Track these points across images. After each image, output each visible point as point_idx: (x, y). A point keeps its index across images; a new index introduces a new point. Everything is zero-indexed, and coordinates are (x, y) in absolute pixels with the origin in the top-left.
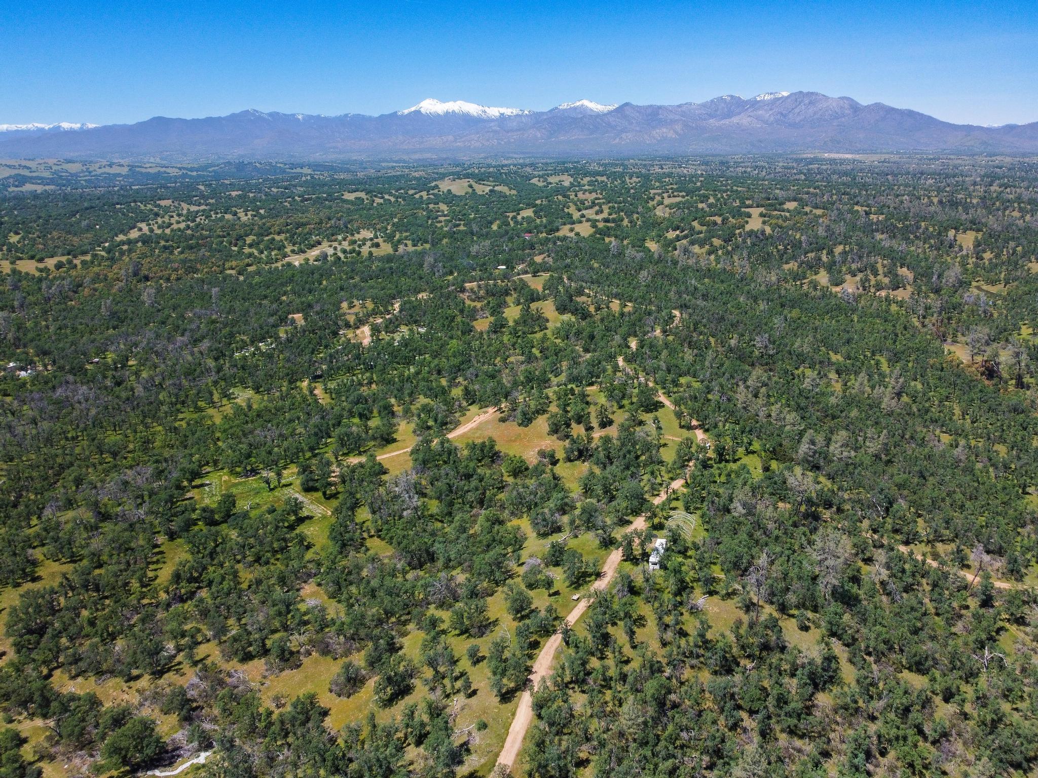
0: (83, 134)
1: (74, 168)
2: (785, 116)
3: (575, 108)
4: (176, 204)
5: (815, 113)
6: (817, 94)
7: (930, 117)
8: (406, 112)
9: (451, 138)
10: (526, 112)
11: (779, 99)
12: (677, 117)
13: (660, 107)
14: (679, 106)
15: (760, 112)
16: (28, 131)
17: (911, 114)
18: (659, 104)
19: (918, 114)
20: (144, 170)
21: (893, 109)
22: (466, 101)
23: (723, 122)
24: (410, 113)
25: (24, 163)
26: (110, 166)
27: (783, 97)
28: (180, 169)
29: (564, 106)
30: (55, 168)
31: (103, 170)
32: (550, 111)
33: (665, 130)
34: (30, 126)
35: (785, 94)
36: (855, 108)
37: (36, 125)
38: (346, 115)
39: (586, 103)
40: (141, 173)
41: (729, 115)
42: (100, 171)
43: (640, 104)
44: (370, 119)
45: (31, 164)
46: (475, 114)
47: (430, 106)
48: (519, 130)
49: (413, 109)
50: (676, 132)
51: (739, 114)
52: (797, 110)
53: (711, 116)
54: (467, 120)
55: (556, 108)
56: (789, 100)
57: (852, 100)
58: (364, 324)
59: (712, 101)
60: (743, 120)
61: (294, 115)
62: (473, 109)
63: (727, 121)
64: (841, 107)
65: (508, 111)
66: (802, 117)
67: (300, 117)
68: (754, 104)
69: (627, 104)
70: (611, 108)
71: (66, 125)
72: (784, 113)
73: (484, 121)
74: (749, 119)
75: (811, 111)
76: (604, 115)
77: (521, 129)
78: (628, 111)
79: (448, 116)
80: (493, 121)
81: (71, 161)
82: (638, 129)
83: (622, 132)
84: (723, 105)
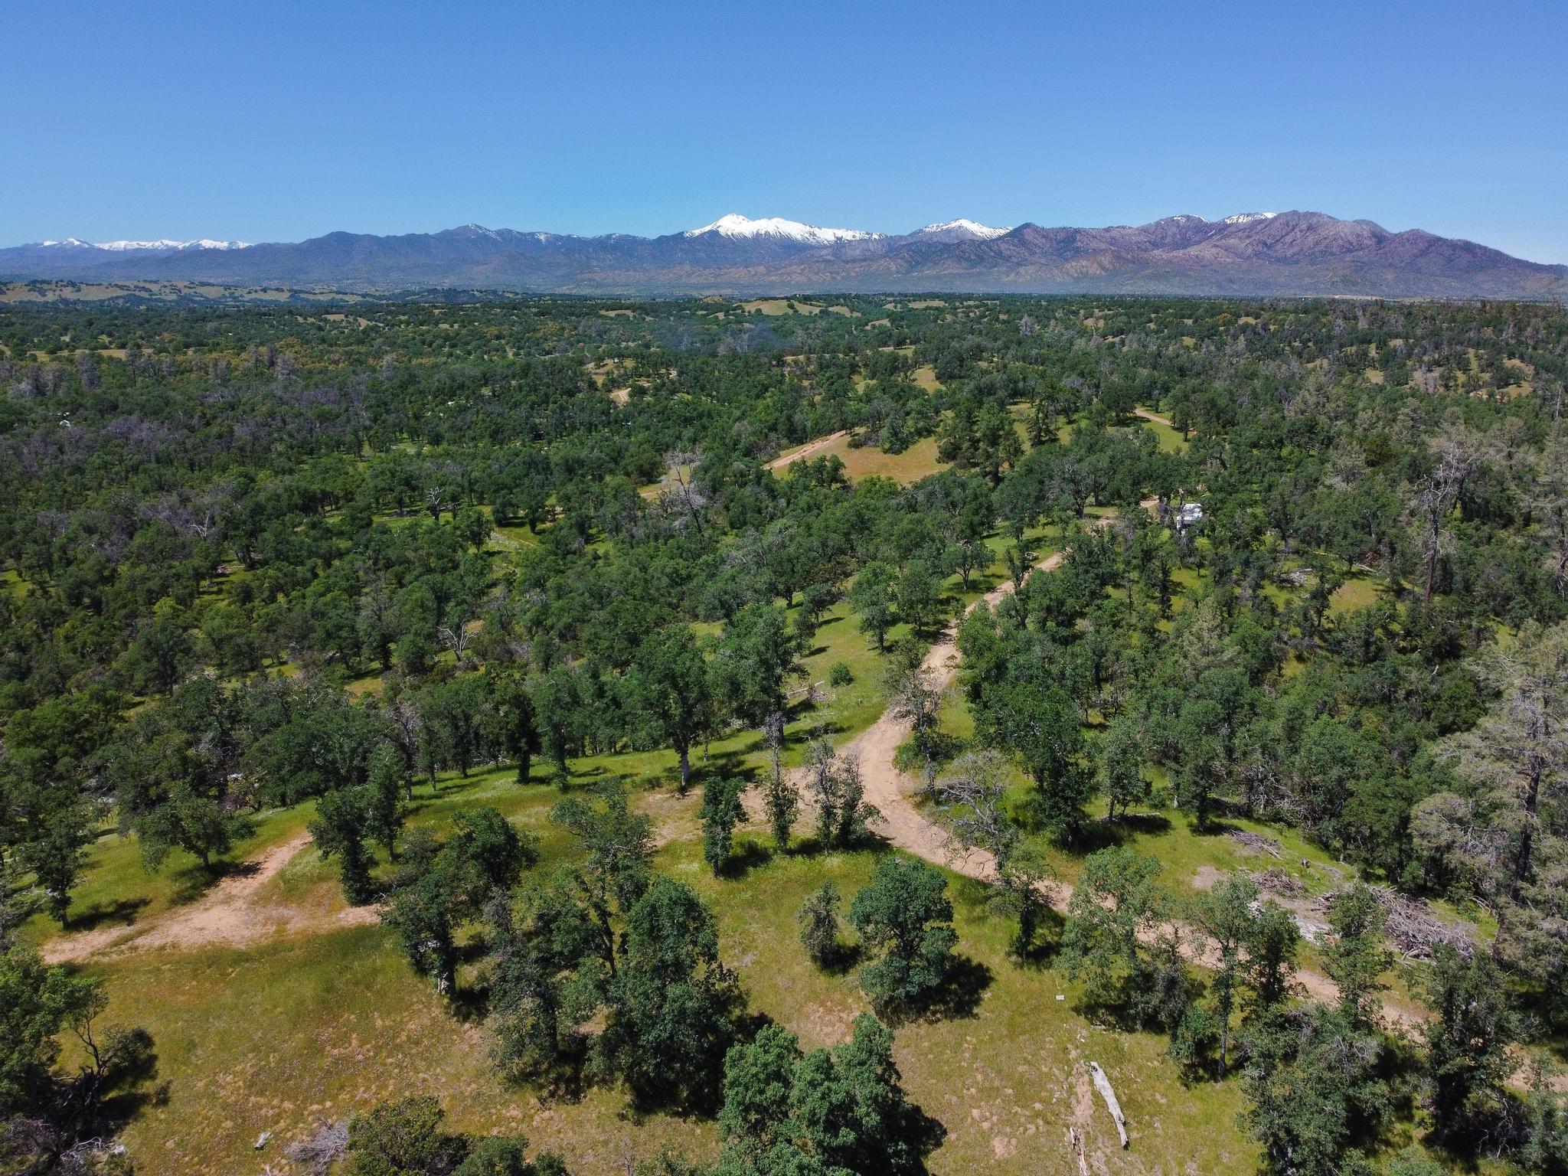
0: (233, 255)
1: (212, 293)
2: (1269, 247)
3: (949, 231)
4: (351, 319)
5: (1317, 244)
6: (1320, 215)
7: (1498, 253)
8: (697, 232)
9: (762, 269)
10: (875, 236)
11: (1261, 221)
12: (1104, 246)
13: (1077, 231)
14: (1107, 230)
15: (1232, 241)
16: (154, 250)
17: (1468, 247)
18: (1075, 226)
19: (1480, 247)
20: (311, 297)
21: (1440, 239)
22: (787, 218)
23: (1175, 253)
24: (702, 235)
25: (141, 284)
26: (265, 290)
27: (1266, 219)
28: (363, 296)
29: (933, 228)
30: (185, 291)
31: (254, 296)
32: (912, 235)
33: (1084, 263)
34: (157, 244)
35: (1270, 215)
36: (1380, 238)
37: (166, 242)
38: (609, 237)
39: (966, 224)
40: (307, 300)
41: (1184, 243)
42: (248, 297)
43: (1048, 225)
44: (644, 242)
45: (154, 288)
46: (799, 237)
47: (733, 225)
48: (865, 260)
49: (707, 229)
50: (1103, 268)
51: (1200, 242)
52: (1288, 239)
53: (1156, 245)
54: (788, 247)
55: (921, 231)
56: (1277, 224)
57: (1376, 225)
58: (619, 388)
59: (1158, 224)
60: (1206, 251)
61: (532, 234)
62: (796, 230)
63: (1180, 253)
64: (1358, 235)
65: (847, 235)
66: (1295, 249)
67: (542, 238)
68: (1223, 229)
69: (1027, 226)
70: (1002, 232)
71: (207, 243)
72: (1269, 242)
73: (812, 247)
74: (1214, 250)
75: (1311, 239)
76: (993, 241)
77: (868, 258)
78: (1029, 236)
79: (759, 242)
80: (825, 247)
81: (209, 284)
82: (1043, 261)
83: (1019, 264)
84: (1174, 229)
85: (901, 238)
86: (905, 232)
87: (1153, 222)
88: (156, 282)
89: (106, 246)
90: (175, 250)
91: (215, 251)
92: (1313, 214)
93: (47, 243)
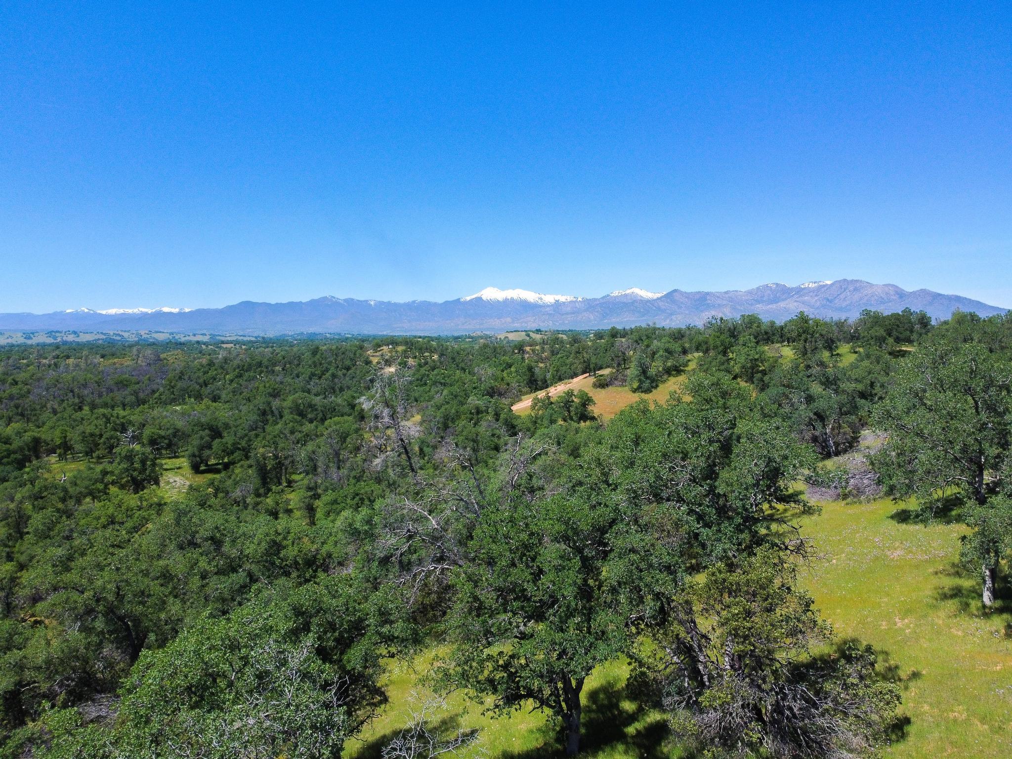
0: (180, 316)
1: (162, 337)
2: (831, 302)
3: (626, 295)
5: (861, 299)
6: (861, 281)
7: (978, 302)
8: (468, 298)
9: (509, 320)
10: (580, 299)
11: (824, 286)
12: (725, 302)
13: (708, 294)
14: (726, 293)
15: (806, 298)
16: (133, 314)
17: (958, 299)
18: (706, 291)
19: (966, 299)
20: (223, 338)
21: (940, 295)
22: (524, 289)
23: (770, 306)
24: (471, 300)
25: (117, 333)
26: (194, 335)
27: (827, 285)
29: (616, 293)
30: (144, 336)
31: (187, 338)
32: (603, 298)
34: (136, 310)
35: (829, 282)
36: (901, 294)
37: (141, 309)
38: (414, 302)
39: (637, 291)
41: (775, 300)
42: (183, 339)
43: (689, 290)
44: (436, 304)
45: (126, 334)
46: (532, 301)
47: (491, 293)
48: (573, 313)
49: (475, 296)
51: (786, 299)
52: (842, 296)
53: (758, 302)
54: (525, 306)
55: (608, 295)
56: (834, 287)
57: (897, 287)
59: (758, 288)
60: (790, 304)
61: (366, 301)
62: (530, 296)
63: (774, 306)
64: (887, 294)
65: (562, 299)
66: (848, 302)
67: (372, 303)
68: (800, 291)
69: (675, 291)
70: (659, 295)
71: (166, 309)
72: (830, 298)
73: (540, 306)
74: (795, 304)
75: (856, 296)
76: (654, 300)
77: (575, 312)
78: (677, 296)
79: (507, 303)
80: (548, 306)
81: (160, 332)
82: (687, 312)
83: (671, 314)
84: (769, 292)
85: (595, 300)
86: (599, 296)
87: (755, 287)
88: (128, 331)
89: (104, 312)
90: (146, 314)
91: (171, 313)
92: (857, 281)
93: (68, 311)
